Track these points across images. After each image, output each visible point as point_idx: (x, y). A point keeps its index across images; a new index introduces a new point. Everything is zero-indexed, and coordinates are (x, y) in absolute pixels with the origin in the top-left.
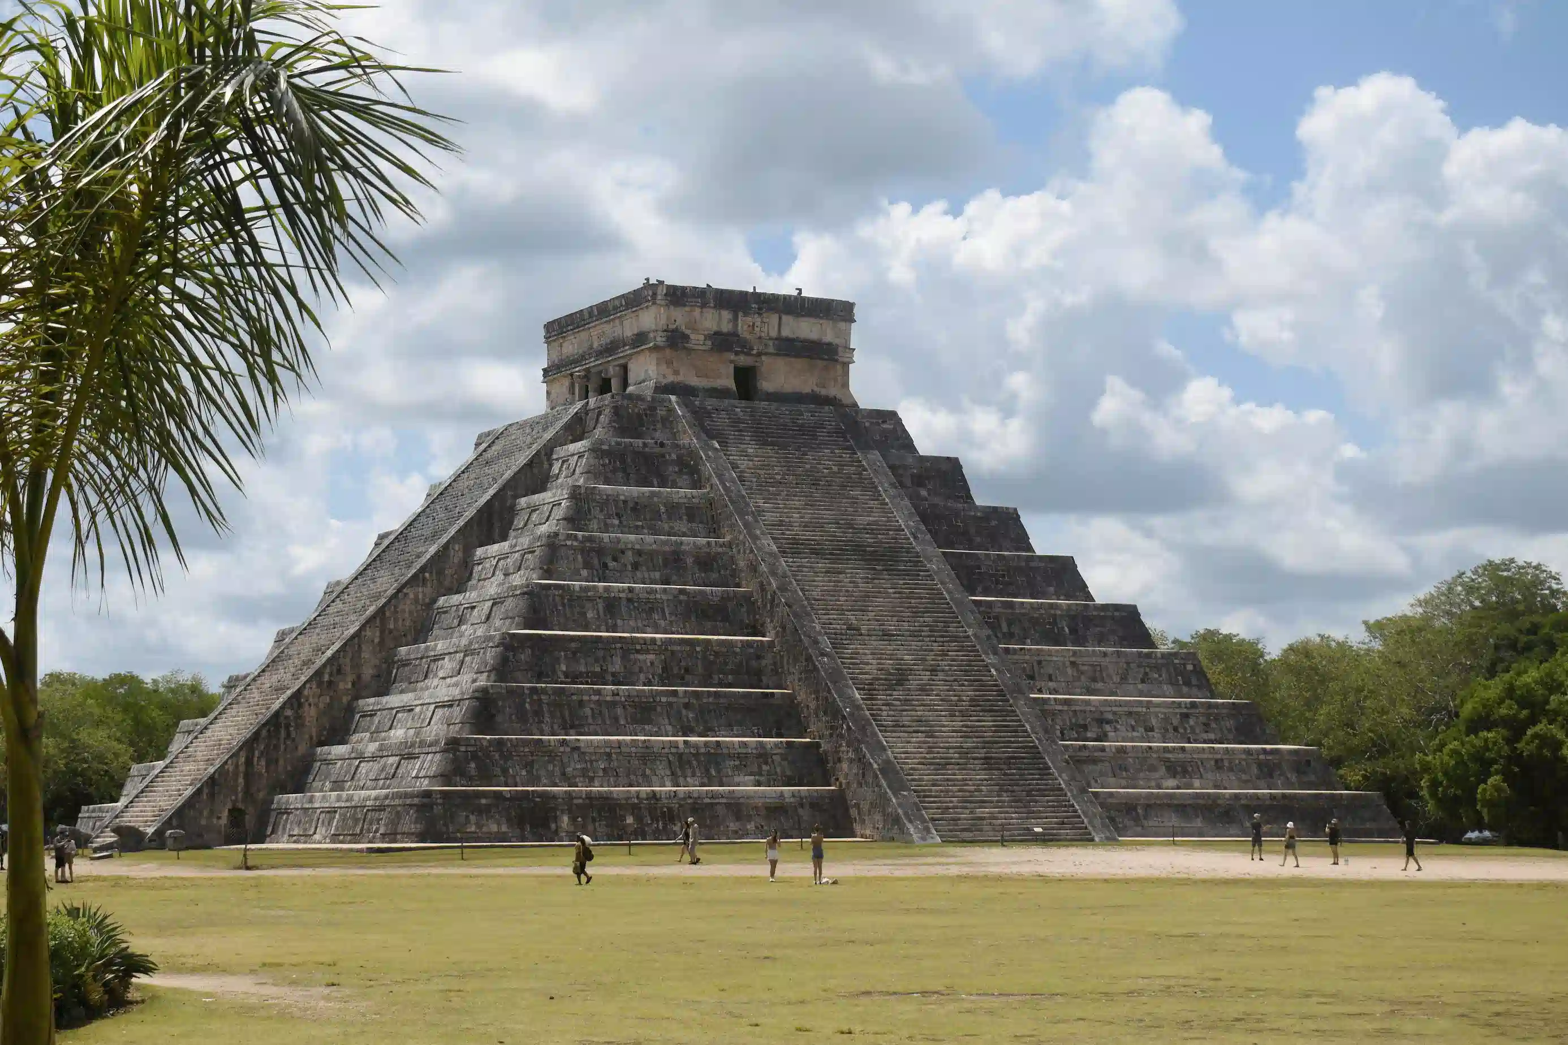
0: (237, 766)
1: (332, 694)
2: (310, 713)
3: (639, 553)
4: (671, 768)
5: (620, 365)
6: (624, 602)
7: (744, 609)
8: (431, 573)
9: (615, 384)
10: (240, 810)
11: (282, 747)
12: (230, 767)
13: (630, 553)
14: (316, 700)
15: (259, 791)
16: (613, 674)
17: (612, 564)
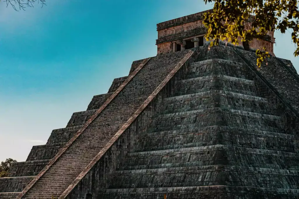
0: (89, 177)
1: (121, 150)
2: (114, 157)
3: (243, 100)
4: (287, 181)
5: (199, 37)
6: (247, 117)
7: (280, 124)
8: (152, 106)
9: (196, 45)
10: (90, 194)
11: (105, 170)
12: (87, 177)
13: (241, 100)
14: (116, 152)
15: (97, 187)
16: (254, 144)
17: (237, 104)
